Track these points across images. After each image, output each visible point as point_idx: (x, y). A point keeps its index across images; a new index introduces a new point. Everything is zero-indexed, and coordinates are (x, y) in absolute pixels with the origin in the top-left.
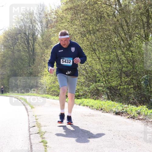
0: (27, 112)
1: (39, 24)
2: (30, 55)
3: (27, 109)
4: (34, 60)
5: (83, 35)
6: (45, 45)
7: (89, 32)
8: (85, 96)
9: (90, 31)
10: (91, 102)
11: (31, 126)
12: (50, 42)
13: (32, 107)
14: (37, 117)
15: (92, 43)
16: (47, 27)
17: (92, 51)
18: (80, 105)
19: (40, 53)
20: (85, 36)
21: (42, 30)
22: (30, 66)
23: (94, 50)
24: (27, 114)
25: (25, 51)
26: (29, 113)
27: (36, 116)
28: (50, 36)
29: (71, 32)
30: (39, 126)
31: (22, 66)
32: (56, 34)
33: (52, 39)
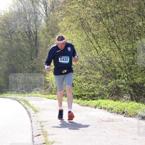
0: (30, 117)
1: (43, 6)
2: (32, 45)
3: (29, 113)
4: (37, 52)
5: (98, 19)
6: (50, 32)
7: (106, 15)
8: (102, 96)
9: (107, 14)
10: (110, 103)
11: (35, 134)
12: (57, 28)
13: (36, 111)
14: (43, 124)
15: (110, 29)
16: (52, 10)
17: (110, 39)
18: (95, 107)
19: (44, 44)
20: (101, 20)
21: (46, 14)
22: (32, 59)
23: (113, 38)
24: (29, 119)
25: (25, 41)
26: (32, 118)
27: (41, 122)
28: (57, 21)
29: (83, 16)
30: (45, 134)
31: (22, 59)
32: (64, 19)
33: (59, 24)
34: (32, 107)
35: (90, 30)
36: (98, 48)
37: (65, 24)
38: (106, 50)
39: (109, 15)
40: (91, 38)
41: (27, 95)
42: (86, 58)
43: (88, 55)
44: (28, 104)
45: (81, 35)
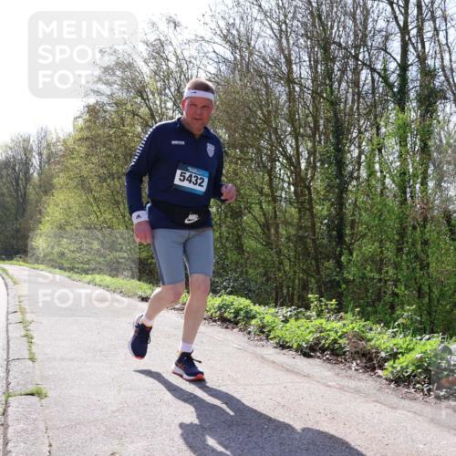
0: (7, 289)
1: (37, 157)
2: (18, 201)
3: (6, 285)
4: (24, 210)
5: (102, 179)
6: (43, 189)
7: (112, 176)
9: (113, 174)
11: (11, 310)
12: (51, 184)
13: (15, 283)
14: (22, 299)
15: (115, 193)
16: (48, 162)
17: (114, 204)
18: (89, 283)
19: (34, 202)
20: (105, 180)
21: (40, 167)
22: (17, 219)
23: (117, 203)
24: (5, 292)
25: (11, 196)
26: (10, 291)
27: (19, 297)
28: (52, 177)
29: (85, 173)
30: (23, 312)
31: (5, 217)
32: (61, 174)
33: (55, 181)
34: (11, 278)
35: (91, 191)
36: (98, 214)
37: (61, 181)
38: (108, 216)
39: (115, 176)
40: (92, 200)
41: (7, 262)
42: (83, 223)
43: (86, 220)
44: (7, 273)
45: (80, 196)
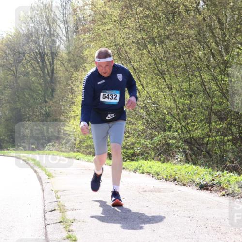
0: (41, 184)
2: (45, 81)
3: (40, 179)
4: (53, 91)
5: (141, 45)
6: (73, 63)
7: (152, 40)
8: (144, 155)
9: (153, 39)
10: (156, 165)
11: (48, 208)
12: (82, 57)
14: (59, 194)
15: (158, 60)
16: (76, 31)
17: (157, 74)
18: (135, 171)
19: (63, 79)
20: (145, 47)
21: (67, 37)
22: (46, 102)
23: (162, 73)
24: (40, 187)
25: (36, 75)
26: (44, 185)
27: (56, 192)
28: (82, 48)
29: (120, 41)
30: (63, 209)
31: (32, 101)
32: (92, 44)
33: (86, 52)
34: (45, 170)
35: (129, 61)
38: (151, 89)
39: (156, 40)
41: (38, 151)
